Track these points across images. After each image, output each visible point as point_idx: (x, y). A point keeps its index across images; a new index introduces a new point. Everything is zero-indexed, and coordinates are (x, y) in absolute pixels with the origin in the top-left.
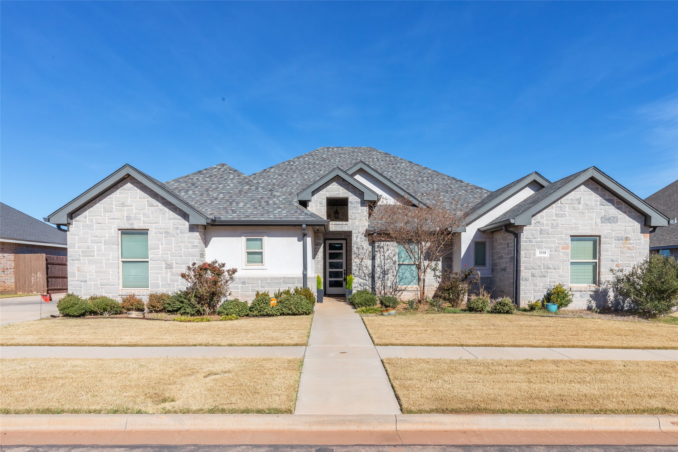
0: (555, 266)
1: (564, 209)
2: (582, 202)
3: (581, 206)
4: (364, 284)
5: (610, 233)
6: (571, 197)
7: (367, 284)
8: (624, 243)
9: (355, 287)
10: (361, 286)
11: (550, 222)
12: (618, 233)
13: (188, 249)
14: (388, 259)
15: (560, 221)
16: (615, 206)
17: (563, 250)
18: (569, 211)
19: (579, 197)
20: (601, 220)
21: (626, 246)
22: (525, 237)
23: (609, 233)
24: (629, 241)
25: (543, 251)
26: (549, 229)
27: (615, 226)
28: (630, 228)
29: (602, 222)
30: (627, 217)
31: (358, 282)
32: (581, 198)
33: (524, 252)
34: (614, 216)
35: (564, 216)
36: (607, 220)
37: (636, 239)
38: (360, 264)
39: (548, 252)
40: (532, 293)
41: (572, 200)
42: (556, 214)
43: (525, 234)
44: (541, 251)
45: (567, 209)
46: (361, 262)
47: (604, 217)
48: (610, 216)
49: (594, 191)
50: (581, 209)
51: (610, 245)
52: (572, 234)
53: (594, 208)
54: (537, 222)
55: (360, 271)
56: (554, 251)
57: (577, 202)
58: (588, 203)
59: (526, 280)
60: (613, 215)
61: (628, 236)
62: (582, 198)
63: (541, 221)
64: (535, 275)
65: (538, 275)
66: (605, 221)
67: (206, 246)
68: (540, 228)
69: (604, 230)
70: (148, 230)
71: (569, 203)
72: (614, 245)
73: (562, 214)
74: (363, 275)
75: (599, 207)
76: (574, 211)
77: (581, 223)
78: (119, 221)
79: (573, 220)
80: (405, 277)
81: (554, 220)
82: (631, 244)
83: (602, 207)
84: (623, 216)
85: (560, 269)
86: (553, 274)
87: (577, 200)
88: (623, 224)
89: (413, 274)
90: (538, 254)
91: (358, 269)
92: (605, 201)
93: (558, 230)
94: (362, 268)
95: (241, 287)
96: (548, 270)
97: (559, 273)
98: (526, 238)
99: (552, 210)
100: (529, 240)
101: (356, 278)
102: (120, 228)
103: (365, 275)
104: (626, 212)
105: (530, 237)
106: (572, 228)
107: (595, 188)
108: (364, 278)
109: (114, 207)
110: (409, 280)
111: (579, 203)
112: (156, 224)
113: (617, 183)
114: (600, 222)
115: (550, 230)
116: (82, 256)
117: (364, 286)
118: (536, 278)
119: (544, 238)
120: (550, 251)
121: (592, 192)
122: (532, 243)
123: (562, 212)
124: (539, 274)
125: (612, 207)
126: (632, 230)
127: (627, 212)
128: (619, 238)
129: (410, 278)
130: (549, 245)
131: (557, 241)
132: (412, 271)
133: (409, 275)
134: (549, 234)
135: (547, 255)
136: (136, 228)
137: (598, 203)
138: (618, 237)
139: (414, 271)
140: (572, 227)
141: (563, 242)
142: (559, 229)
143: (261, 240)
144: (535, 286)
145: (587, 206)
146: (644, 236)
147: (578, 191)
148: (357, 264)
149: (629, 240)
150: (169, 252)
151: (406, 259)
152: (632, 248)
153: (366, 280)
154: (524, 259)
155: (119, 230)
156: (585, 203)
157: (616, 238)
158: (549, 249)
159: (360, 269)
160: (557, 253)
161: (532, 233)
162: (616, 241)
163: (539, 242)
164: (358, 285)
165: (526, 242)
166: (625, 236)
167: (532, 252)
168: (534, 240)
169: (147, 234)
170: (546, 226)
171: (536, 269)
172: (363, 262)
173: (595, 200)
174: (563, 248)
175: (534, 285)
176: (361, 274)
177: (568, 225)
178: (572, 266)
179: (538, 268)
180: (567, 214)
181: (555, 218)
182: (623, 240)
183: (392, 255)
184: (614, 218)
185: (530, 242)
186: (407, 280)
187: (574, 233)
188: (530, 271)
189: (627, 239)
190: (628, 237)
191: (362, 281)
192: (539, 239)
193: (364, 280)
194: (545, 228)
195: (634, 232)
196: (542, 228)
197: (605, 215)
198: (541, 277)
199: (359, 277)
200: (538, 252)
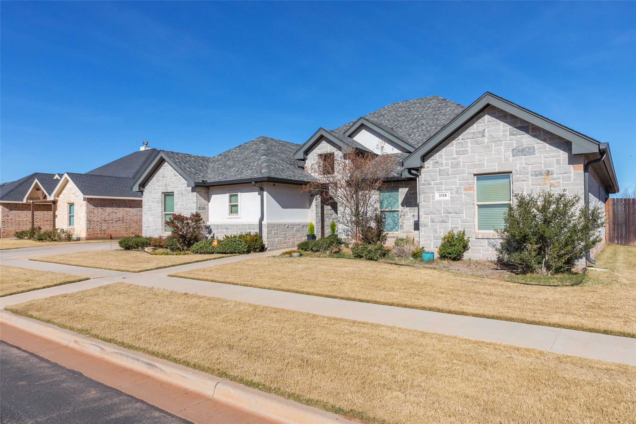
0: (456, 210)
1: (466, 145)
2: (486, 134)
3: (486, 140)
4: (347, 230)
5: (524, 168)
6: (473, 131)
7: (350, 230)
8: (545, 178)
9: (340, 233)
10: (345, 232)
11: (450, 161)
12: (536, 166)
13: (191, 204)
14: (370, 207)
15: (462, 159)
16: (531, 134)
17: (465, 192)
18: (472, 146)
19: (483, 129)
20: (512, 153)
21: (547, 182)
22: (423, 180)
23: (522, 167)
24: (552, 176)
25: (443, 194)
26: (449, 168)
27: (531, 158)
28: (552, 159)
29: (513, 156)
30: (547, 145)
31: (342, 228)
32: (484, 130)
33: (423, 196)
34: (530, 146)
35: (466, 152)
36: (519, 152)
37: (562, 172)
38: (343, 212)
39: (449, 194)
40: (432, 239)
41: (474, 133)
42: (456, 151)
43: (423, 176)
44: (441, 194)
45: (469, 144)
46: (344, 210)
47: (516, 149)
48: (524, 146)
49: (501, 119)
50: (486, 142)
51: (525, 182)
52: (476, 173)
53: (502, 139)
54: (435, 162)
55: (344, 218)
56: (454, 193)
57: (480, 136)
58: (494, 134)
59: (425, 226)
60: (528, 146)
61: (550, 169)
62: (486, 130)
63: (440, 161)
64: (434, 221)
65: (438, 221)
66: (517, 154)
67: (209, 202)
68: (439, 169)
69: (516, 164)
70: (173, 192)
71: (470, 137)
72: (530, 182)
73: (463, 151)
74: (346, 222)
75: (509, 137)
76: (477, 145)
77: (486, 159)
78: (162, 187)
79: (477, 156)
80: (388, 223)
81: (454, 159)
82: (554, 179)
83: (512, 137)
84: (541, 145)
85: (463, 213)
86: (454, 219)
87: (480, 133)
88: (542, 155)
89: (395, 220)
90: (437, 197)
91: (342, 217)
92: (516, 129)
93: (459, 169)
94: (346, 215)
95: (226, 231)
96: (448, 215)
97: (462, 218)
98: (425, 181)
99: (452, 148)
100: (428, 183)
101: (341, 224)
102: (163, 192)
103: (348, 222)
104: (546, 139)
105: (429, 179)
106: (475, 166)
107: (502, 116)
108: (347, 225)
109: (160, 179)
110: (392, 226)
111: (483, 136)
112: (177, 188)
113: (519, 107)
114: (511, 155)
115: (450, 170)
116: (148, 211)
117: (347, 232)
118: (435, 223)
119: (444, 179)
120: (451, 194)
121: (499, 121)
122: (431, 186)
123: (463, 149)
124: (438, 219)
125: (527, 135)
126: (555, 161)
127: (548, 139)
128: (537, 173)
129: (392, 224)
130: (450, 187)
131: (458, 182)
132: (394, 218)
133: (391, 221)
134: (448, 175)
135: (448, 198)
136: (169, 191)
137: (508, 133)
138: (535, 172)
139: (395, 218)
140: (475, 164)
141: (465, 183)
142: (461, 168)
143: (237, 195)
144: (435, 233)
145: (493, 138)
146: (574, 168)
147: (481, 122)
148: (341, 212)
149: (552, 174)
150: (182, 207)
151: (388, 206)
152: (556, 185)
153: (349, 226)
154: (423, 203)
155: (163, 193)
156: (490, 135)
157: (533, 173)
158: (449, 192)
159: (343, 217)
160: (458, 195)
161: (431, 174)
162: (533, 177)
163: (438, 184)
164: (342, 231)
165: (424, 184)
166: (545, 169)
167: (431, 195)
168: (432, 182)
169: (173, 195)
170: (446, 166)
171: (435, 214)
172: (346, 210)
173: (502, 130)
174: (465, 190)
175: (434, 231)
176: (344, 220)
177: (470, 162)
178: (480, 209)
179: (438, 213)
180: (470, 151)
181: (455, 156)
182: (542, 175)
183: (374, 202)
184: (529, 149)
185: (428, 185)
186: (389, 226)
187: (477, 170)
188: (429, 216)
189: (548, 173)
190: (550, 171)
191: (346, 227)
192: (438, 181)
193: (347, 226)
194: (444, 168)
195: (558, 162)
196: (441, 168)
197: (517, 146)
198: (441, 222)
199: (343, 224)
200: (437, 195)
